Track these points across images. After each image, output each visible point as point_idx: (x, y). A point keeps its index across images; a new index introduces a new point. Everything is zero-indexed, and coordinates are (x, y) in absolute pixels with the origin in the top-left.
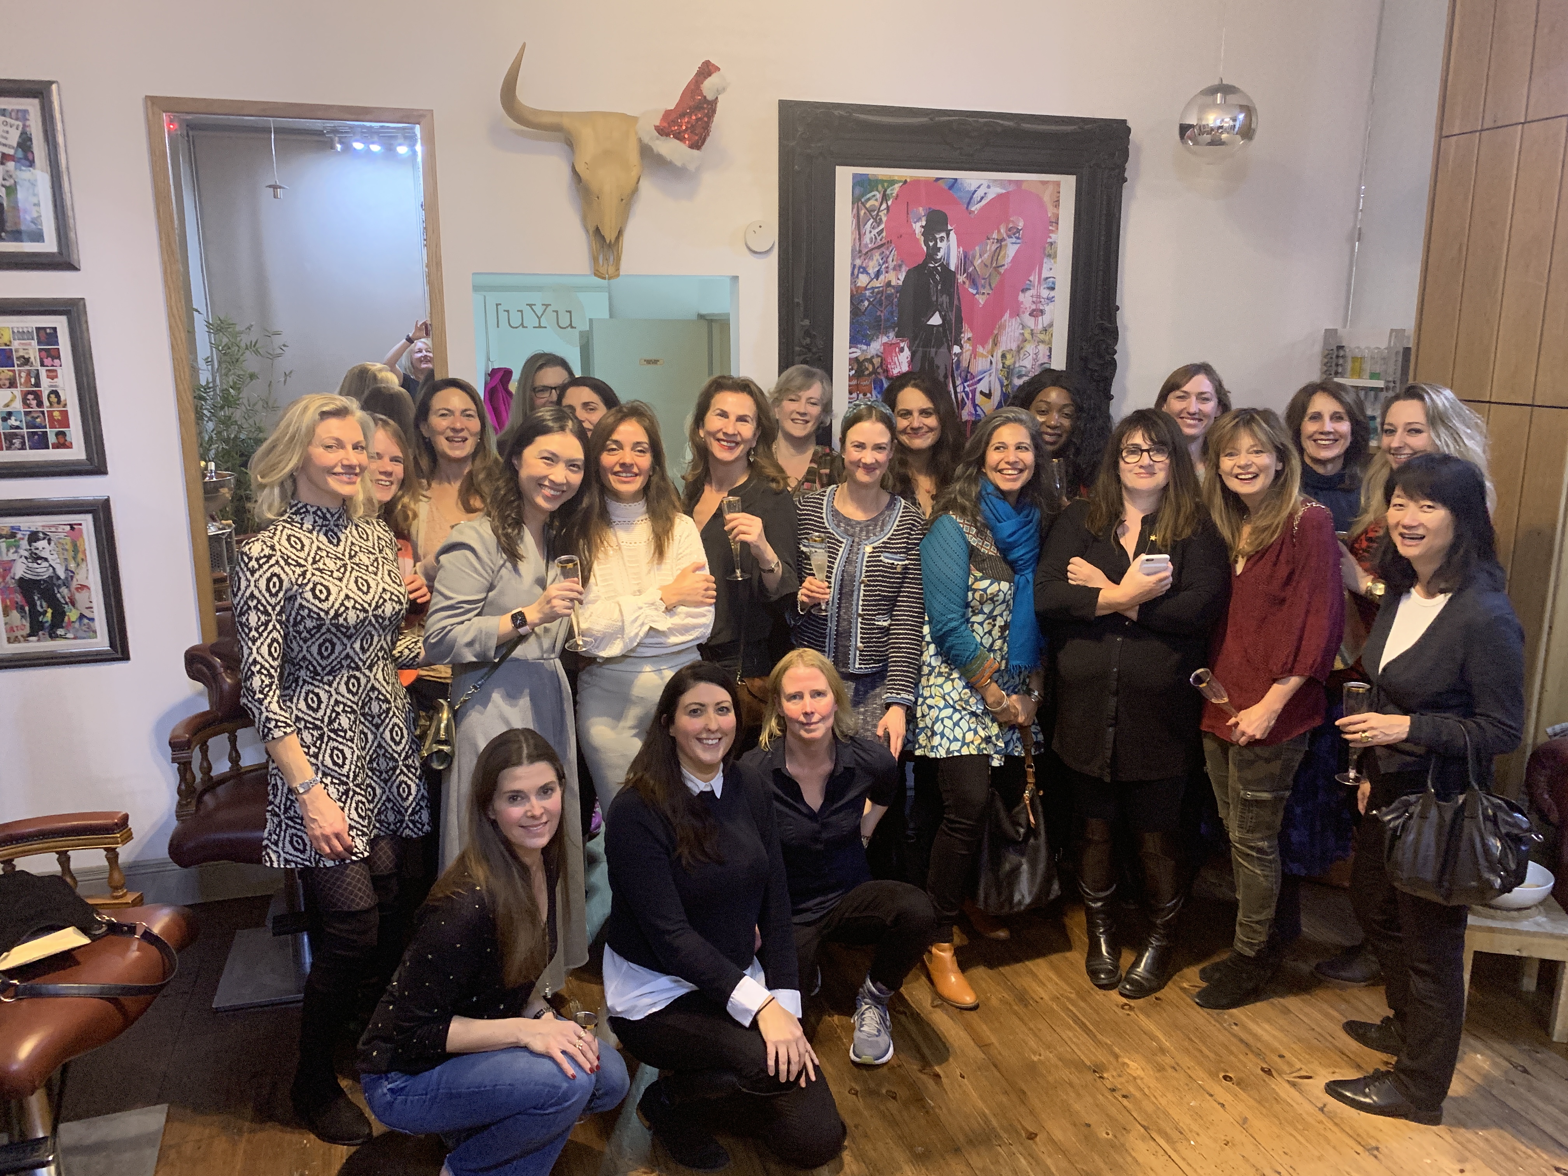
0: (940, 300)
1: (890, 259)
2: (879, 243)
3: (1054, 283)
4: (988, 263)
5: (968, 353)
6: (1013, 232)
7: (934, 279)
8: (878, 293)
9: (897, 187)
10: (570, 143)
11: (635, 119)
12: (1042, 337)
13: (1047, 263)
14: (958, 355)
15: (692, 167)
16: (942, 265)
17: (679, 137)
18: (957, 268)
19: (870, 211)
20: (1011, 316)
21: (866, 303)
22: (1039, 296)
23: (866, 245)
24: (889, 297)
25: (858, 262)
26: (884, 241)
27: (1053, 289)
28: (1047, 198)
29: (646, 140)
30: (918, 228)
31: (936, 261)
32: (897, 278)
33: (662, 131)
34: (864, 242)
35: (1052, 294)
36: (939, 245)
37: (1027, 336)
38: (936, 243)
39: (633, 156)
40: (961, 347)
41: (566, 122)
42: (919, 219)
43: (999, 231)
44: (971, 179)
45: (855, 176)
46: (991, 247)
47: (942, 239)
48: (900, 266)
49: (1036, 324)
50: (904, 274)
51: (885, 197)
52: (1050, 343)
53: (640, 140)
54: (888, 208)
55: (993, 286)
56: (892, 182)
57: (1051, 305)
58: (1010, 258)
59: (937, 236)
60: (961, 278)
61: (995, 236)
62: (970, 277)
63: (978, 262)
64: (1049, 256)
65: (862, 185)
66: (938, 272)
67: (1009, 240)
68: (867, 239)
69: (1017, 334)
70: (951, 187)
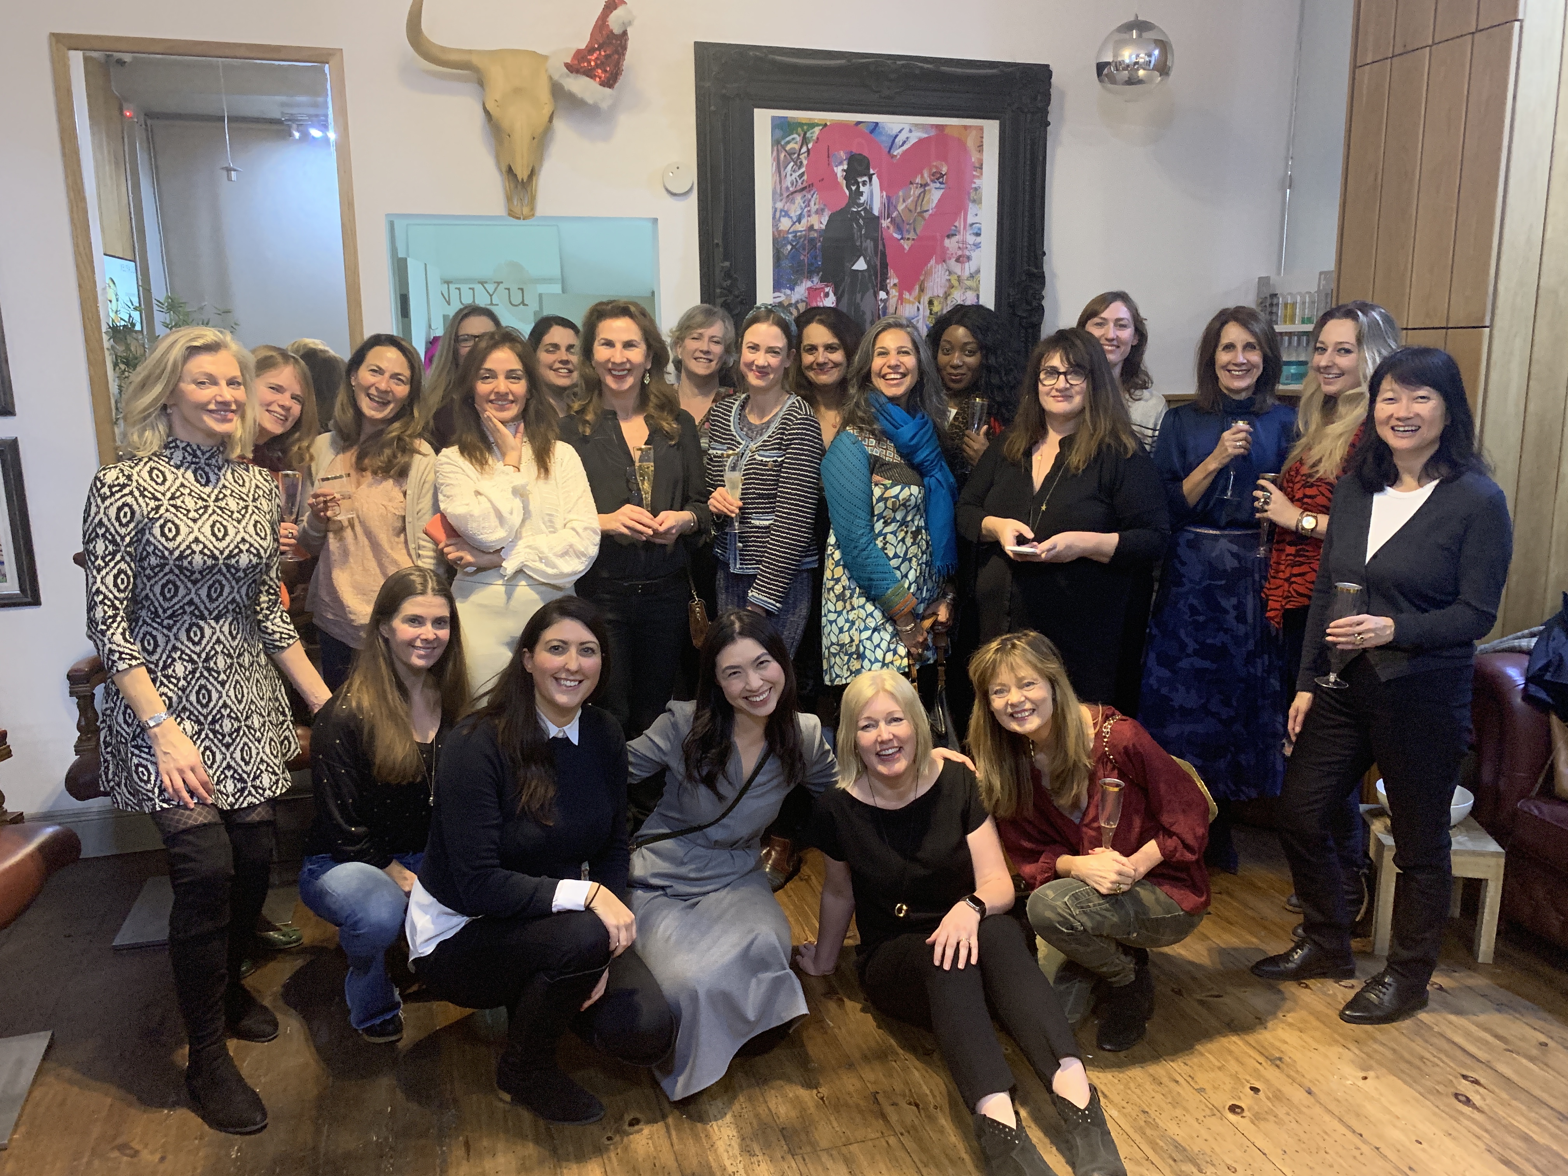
0: (864, 245)
1: (812, 203)
2: (800, 186)
3: (980, 229)
4: (912, 208)
5: (895, 299)
6: (938, 177)
7: (858, 224)
8: (800, 237)
9: (817, 130)
10: (481, 82)
11: (545, 58)
12: (969, 283)
13: (972, 209)
14: (885, 301)
15: (604, 105)
16: (865, 209)
17: (589, 73)
18: (880, 212)
19: (790, 154)
20: (937, 263)
21: (789, 247)
22: (964, 242)
23: (787, 188)
24: (812, 241)
25: (779, 205)
26: (805, 184)
27: (978, 234)
28: (970, 143)
29: (556, 77)
30: (840, 171)
31: (859, 205)
32: (820, 222)
33: (573, 68)
34: (784, 186)
35: (978, 239)
36: (862, 189)
37: (955, 283)
38: (858, 187)
39: (544, 94)
40: (888, 293)
41: (475, 60)
42: (841, 163)
43: (922, 177)
44: (892, 123)
45: (774, 118)
46: (915, 192)
47: (864, 183)
48: (823, 210)
49: (963, 269)
50: (827, 218)
51: (805, 141)
52: (977, 289)
53: (550, 78)
54: (808, 150)
55: (918, 231)
56: (812, 125)
57: (978, 251)
58: (936, 201)
59: (860, 180)
60: (885, 223)
61: (918, 180)
62: (893, 221)
63: (901, 207)
64: (974, 201)
65: (782, 128)
66: (861, 216)
67: (933, 185)
68: (788, 182)
69: (944, 281)
70: (872, 131)
